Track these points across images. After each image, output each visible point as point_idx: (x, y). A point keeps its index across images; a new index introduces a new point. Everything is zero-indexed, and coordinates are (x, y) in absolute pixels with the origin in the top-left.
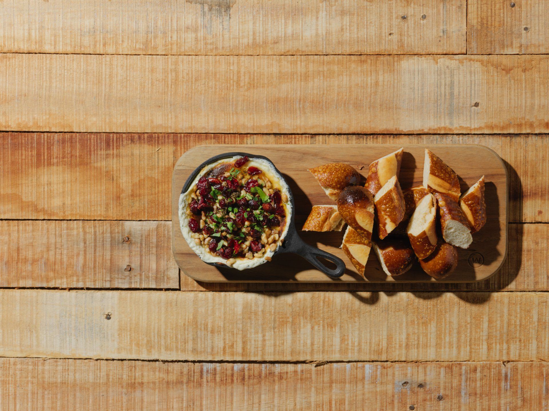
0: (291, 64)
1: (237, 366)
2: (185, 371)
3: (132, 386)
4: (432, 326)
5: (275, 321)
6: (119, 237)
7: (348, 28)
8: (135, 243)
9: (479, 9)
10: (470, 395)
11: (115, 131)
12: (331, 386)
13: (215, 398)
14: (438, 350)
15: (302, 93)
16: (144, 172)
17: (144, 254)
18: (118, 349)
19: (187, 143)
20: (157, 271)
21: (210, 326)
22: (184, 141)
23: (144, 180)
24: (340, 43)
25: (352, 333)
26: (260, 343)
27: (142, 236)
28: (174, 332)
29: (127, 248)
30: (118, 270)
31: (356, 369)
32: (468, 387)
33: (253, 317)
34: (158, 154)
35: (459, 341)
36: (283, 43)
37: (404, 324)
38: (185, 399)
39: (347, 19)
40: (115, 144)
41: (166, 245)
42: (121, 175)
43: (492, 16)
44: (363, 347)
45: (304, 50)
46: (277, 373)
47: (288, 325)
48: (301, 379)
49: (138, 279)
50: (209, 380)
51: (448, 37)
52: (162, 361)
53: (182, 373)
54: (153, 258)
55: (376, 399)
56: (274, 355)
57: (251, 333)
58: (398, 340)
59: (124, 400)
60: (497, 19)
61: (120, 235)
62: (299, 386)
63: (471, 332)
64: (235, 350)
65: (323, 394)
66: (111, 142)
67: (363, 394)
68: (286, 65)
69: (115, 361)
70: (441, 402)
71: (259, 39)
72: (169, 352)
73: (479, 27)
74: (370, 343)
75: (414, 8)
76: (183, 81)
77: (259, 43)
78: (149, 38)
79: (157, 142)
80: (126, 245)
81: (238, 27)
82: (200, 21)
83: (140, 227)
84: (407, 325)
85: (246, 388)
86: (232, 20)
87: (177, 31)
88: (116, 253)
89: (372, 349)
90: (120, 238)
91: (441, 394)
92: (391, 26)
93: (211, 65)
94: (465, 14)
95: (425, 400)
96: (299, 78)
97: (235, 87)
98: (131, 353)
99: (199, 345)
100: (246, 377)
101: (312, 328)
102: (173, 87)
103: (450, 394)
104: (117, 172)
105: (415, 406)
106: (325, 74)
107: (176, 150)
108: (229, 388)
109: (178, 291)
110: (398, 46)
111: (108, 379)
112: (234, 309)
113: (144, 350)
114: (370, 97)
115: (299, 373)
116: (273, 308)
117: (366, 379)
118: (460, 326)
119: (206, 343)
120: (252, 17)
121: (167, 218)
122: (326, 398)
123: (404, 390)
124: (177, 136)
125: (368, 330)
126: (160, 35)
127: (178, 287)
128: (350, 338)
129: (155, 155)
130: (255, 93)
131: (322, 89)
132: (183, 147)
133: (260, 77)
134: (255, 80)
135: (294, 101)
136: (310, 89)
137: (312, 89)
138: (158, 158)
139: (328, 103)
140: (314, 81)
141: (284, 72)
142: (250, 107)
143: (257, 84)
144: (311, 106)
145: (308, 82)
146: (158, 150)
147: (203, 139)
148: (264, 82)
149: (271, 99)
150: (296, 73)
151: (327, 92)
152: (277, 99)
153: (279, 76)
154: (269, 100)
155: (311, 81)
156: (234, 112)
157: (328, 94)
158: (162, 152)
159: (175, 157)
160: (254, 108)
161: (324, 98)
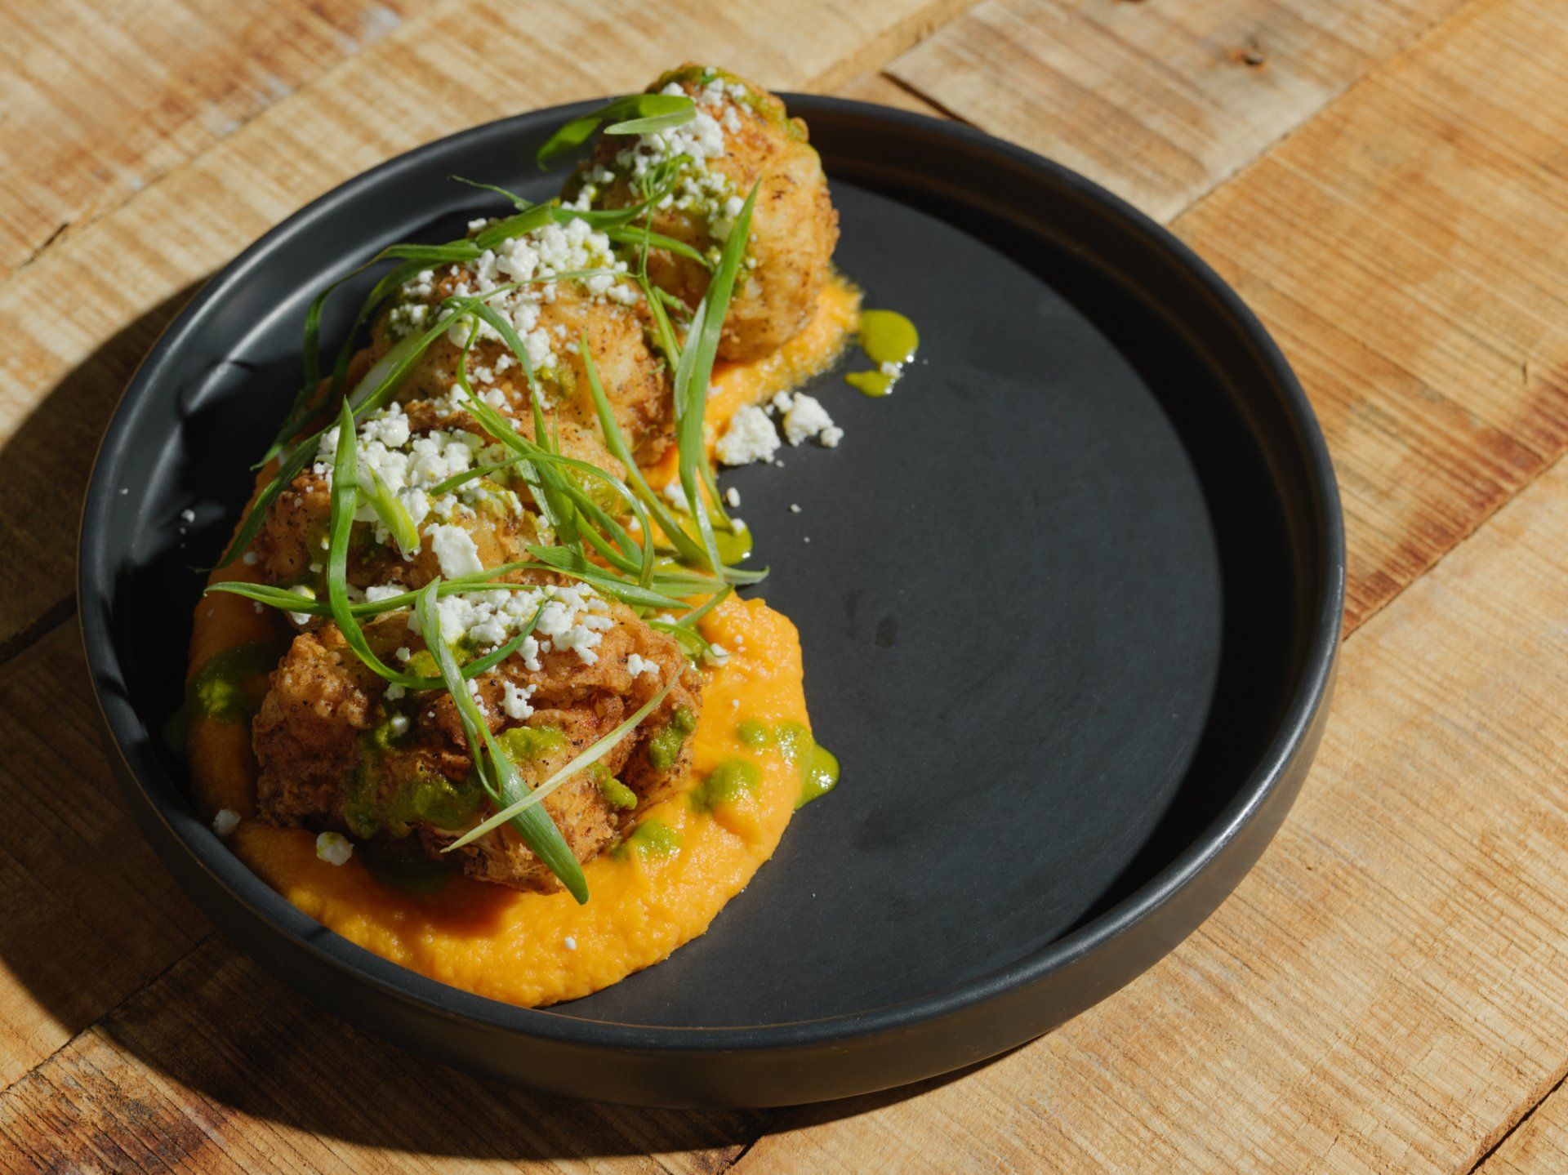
6: (1289, 44)
8: (1211, 67)
15: (1251, 1029)
16: (1478, 271)
17: (1136, 63)
20: (1024, 55)
22: (1475, 474)
23: (1441, 249)
27: (1216, 104)
29: (1218, 37)
34: (1504, 358)
41: (1097, 139)
42: (1537, 199)
46: (204, 106)
48: (82, 154)
54: (1089, 77)
56: (277, 130)
61: (1291, 50)
62: (71, 131)
64: (450, 41)
68: (1460, 1074)
80: (1233, 43)
83: (1256, 121)
90: (1279, 46)
100: (313, 20)
107: (1465, 426)
115: (111, 162)
124: (1524, 468)
129: (1514, 347)
130: (1441, 857)
131: (1188, 1120)
132: (1452, 450)
133: (1502, 930)
134: (1508, 903)
135: (1248, 970)
136: (1239, 1073)
137: (1232, 1082)
138: (1490, 349)
139: (1094, 1090)
140: (1266, 1122)
141: (1434, 1040)
142: (1393, 787)
143: (1477, 894)
144: (1149, 1013)
145: (1283, 1092)
146: (1524, 370)
147: (1413, 535)
148: (1464, 930)
149: (1351, 891)
150: (1379, 1083)
151: (1149, 1130)
152: (1324, 910)
153: (1437, 1005)
154: (1351, 880)
155: (1278, 1110)
156: (1427, 718)
157: (1136, 1124)
158: (1502, 375)
159: (1437, 400)
160: (1374, 798)
161: (1138, 1096)
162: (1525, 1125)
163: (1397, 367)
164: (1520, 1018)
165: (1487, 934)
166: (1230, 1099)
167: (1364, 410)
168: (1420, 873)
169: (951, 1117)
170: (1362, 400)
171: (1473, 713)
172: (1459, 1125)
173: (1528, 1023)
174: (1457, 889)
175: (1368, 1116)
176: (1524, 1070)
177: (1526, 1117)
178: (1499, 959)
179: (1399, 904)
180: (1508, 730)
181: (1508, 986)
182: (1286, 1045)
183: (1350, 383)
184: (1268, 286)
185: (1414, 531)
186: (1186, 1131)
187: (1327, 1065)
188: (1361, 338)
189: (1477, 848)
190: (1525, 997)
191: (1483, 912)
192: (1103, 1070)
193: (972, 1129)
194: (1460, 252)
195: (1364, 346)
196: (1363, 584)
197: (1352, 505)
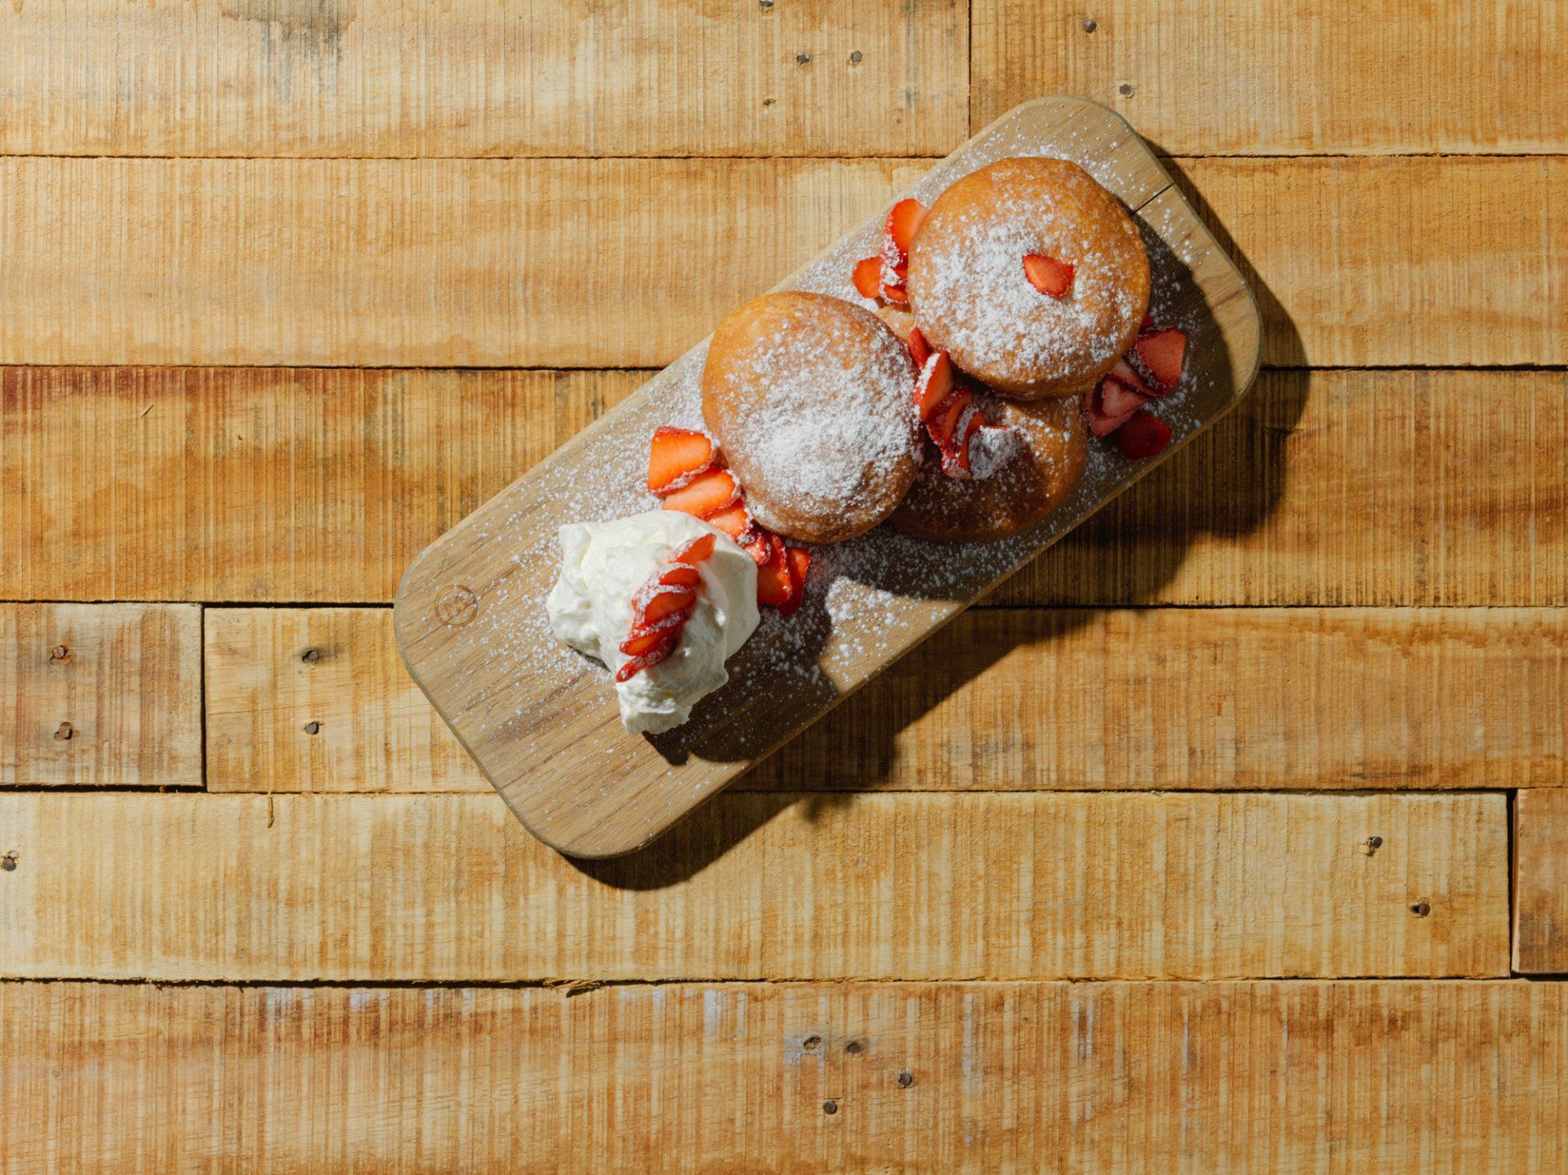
0: (502, 181)
1: (358, 996)
2: (218, 1010)
3: (74, 1051)
4: (882, 885)
5: (459, 872)
6: (39, 647)
7: (655, 85)
8: (82, 663)
9: (1002, 37)
10: (985, 1073)
11: (31, 361)
12: (611, 1051)
13: (299, 1084)
14: (900, 950)
15: (532, 260)
16: (108, 470)
17: (107, 694)
18: (37, 951)
19: (224, 393)
20: (143, 738)
21: (283, 886)
22: (217, 388)
23: (107, 491)
24: (632, 126)
25: (667, 906)
26: (419, 932)
27: (101, 644)
28: (188, 903)
29: (61, 675)
30: (38, 737)
31: (681, 1003)
32: (981, 1050)
33: (400, 863)
34: (146, 424)
35: (954, 924)
36: (481, 126)
37: (808, 880)
38: (216, 1086)
39: (651, 63)
40: (29, 395)
41: (167, 668)
42: (45, 479)
43: (1034, 56)
44: (697, 942)
45: (537, 143)
46: (465, 1015)
47: (494, 883)
48: (532, 1032)
49: (90, 760)
50: (283, 1036)
51: (921, 112)
52: (155, 983)
53: (208, 1015)
54: (133, 703)
55: (735, 1083)
56: (458, 964)
57: (393, 905)
58: (790, 923)
59: (53, 1091)
60: (1049, 64)
61: (44, 641)
62: (526, 1049)
63: (987, 901)
64: (351, 952)
65: (590, 1071)
66: (19, 390)
67: (700, 1071)
68: (490, 185)
69: (27, 984)
70: (909, 1090)
71: (418, 114)
72: (173, 959)
73: (1002, 85)
74: (717, 931)
75: (830, 34)
76: (213, 227)
77: (418, 125)
78: (122, 112)
79: (142, 389)
80: (59, 668)
81: (360, 81)
82: (259, 66)
83: (97, 621)
84: (815, 882)
85: (382, 1055)
86: (344, 64)
87: (197, 92)
88: (31, 688)
89: (723, 947)
90: (44, 649)
91: (908, 1070)
92: (768, 83)
93: (287, 183)
94: (965, 50)
95: (865, 1087)
96: (524, 219)
97: (352, 244)
98: (71, 963)
99: (255, 939)
100: (384, 1026)
101: (561, 891)
102: (186, 242)
103: (931, 1071)
104: (34, 471)
105: (840, 1103)
106: (594, 210)
107: (195, 410)
108: (337, 1056)
109: (198, 795)
110: (788, 133)
111: (8, 1032)
112: (348, 842)
113: (107, 954)
114: (714, 269)
115: (527, 1014)
116: (454, 838)
117: (708, 1029)
118: (956, 885)
119: (273, 934)
120: (398, 57)
121: (171, 595)
122: (599, 1082)
123: (809, 1060)
124: (197, 373)
125: (712, 897)
126: (152, 104)
127: (199, 783)
128: (662, 917)
129: (138, 425)
130: (407, 259)
131: (584, 249)
132: (212, 404)
133: (419, 217)
134: (406, 224)
135: (510, 279)
136: (552, 249)
137: (557, 248)
138: (146, 432)
139: (600, 286)
140: (563, 227)
141: (483, 203)
142: (391, 296)
143: (412, 236)
144: (556, 295)
145: (546, 231)
146: (146, 413)
147: (267, 384)
148: (431, 229)
149: (448, 275)
150: (516, 206)
151: (598, 258)
152: (464, 276)
153: (469, 213)
154: (444, 278)
155: (554, 226)
156: (351, 311)
157: (600, 262)
158: (157, 418)
159: (191, 430)
160: (402, 299)
161: (590, 271)
162: (485, 156)
163: (187, 456)
165: (426, 220)
166: (565, 243)
167: (221, 451)
168: (420, 259)
170: (216, 456)
171: (334, 298)
172: (507, 172)
174: (416, 244)
175: (531, 199)
176: (468, 170)
179: (440, 256)
181: (440, 198)
183: (211, 467)
184: (187, 537)
185: (265, 386)
186: (588, 246)
187: (523, 226)
188: (184, 482)
189: (393, 250)
191: (417, 228)
192: (589, 289)
195: (187, 478)
197: (272, 417)
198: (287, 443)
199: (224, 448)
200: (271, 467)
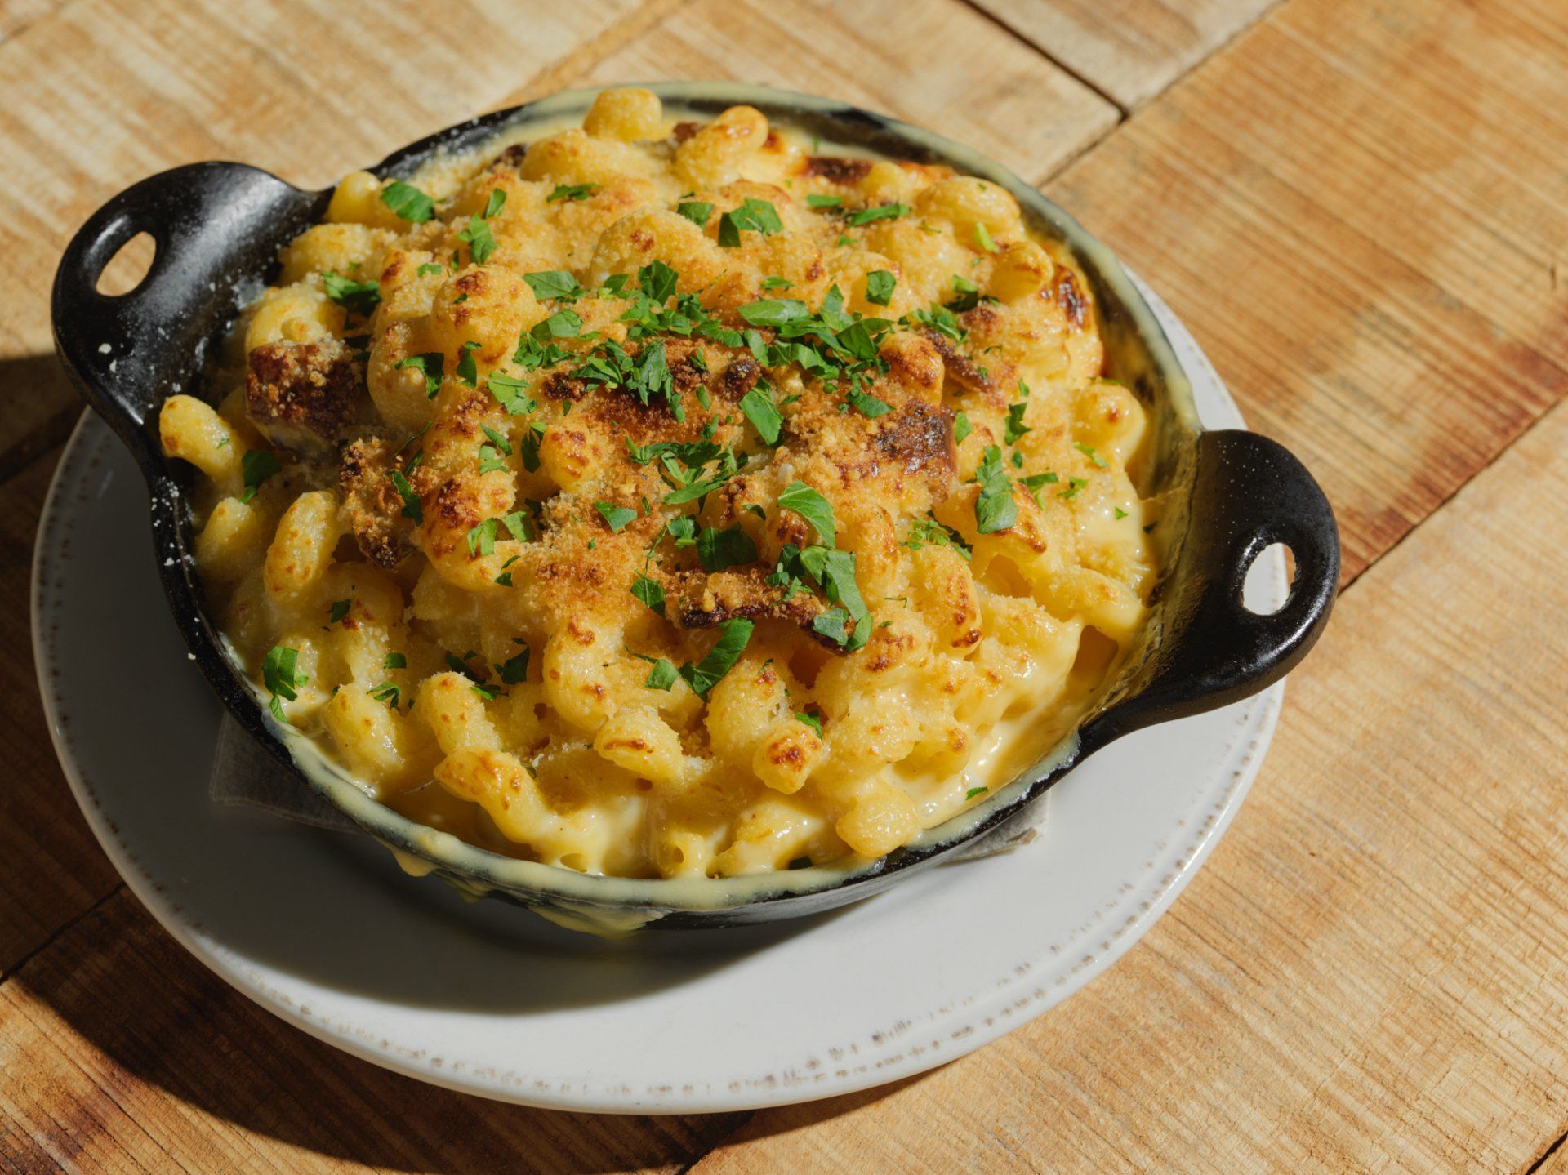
5: (289, 79)
15: (1246, 1044)
16: (1501, 157)
19: (1473, 395)
22: (1497, 395)
23: (1461, 131)
34: (1531, 259)
47: (209, 107)
96: (1348, 1100)
107: (1487, 338)
116: (348, 111)
124: (1552, 388)
129: (1542, 247)
130: (1461, 842)
131: (1174, 1152)
132: (1472, 367)
133: (1529, 929)
134: (1536, 897)
135: (1243, 974)
136: (1232, 1097)
137: (1224, 1107)
138: (1516, 249)
139: (1068, 1115)
140: (1263, 1156)
141: (1453, 1059)
142: (1407, 759)
143: (1501, 886)
144: (1131, 1025)
145: (1282, 1119)
146: (1553, 273)
147: (1428, 466)
148: (1486, 929)
149: (1360, 881)
150: (1391, 1110)
151: (1130, 1163)
152: (1330, 904)
153: (1456, 1018)
154: (1359, 869)
155: (1277, 1141)
156: (1445, 678)
157: (1116, 1157)
158: (1528, 280)
159: (1456, 308)
160: (1385, 771)
161: (1118, 1124)
162: (1552, 1158)
163: (1410, 269)
164: (1549, 1033)
165: (1512, 934)
166: (1222, 1129)
167: (1373, 319)
168: (1437, 862)
169: (906, 1146)
170: (1371, 307)
171: (1497, 672)
172: (1481, 1160)
173: (1559, 1039)
174: (1479, 880)
175: (1378, 1149)
176: (1554, 1096)
177: (1553, 1149)
178: (1525, 964)
179: (1413, 897)
180: (1536, 693)
181: (1536, 995)
182: (1286, 1063)
183: (1357, 287)
184: (1267, 172)
185: (1429, 461)
186: (1172, 1165)
187: (1333, 1088)
188: (1370, 234)
189: (1501, 832)
190: (1555, 1009)
191: (1508, 907)
192: (1079, 1092)
193: (930, 1162)
194: (1481, 135)
195: (1374, 245)
196: (1372, 524)
197: (1361, 430)
198: (1286, 415)
199: (1374, 327)
200: (1269, 364)
